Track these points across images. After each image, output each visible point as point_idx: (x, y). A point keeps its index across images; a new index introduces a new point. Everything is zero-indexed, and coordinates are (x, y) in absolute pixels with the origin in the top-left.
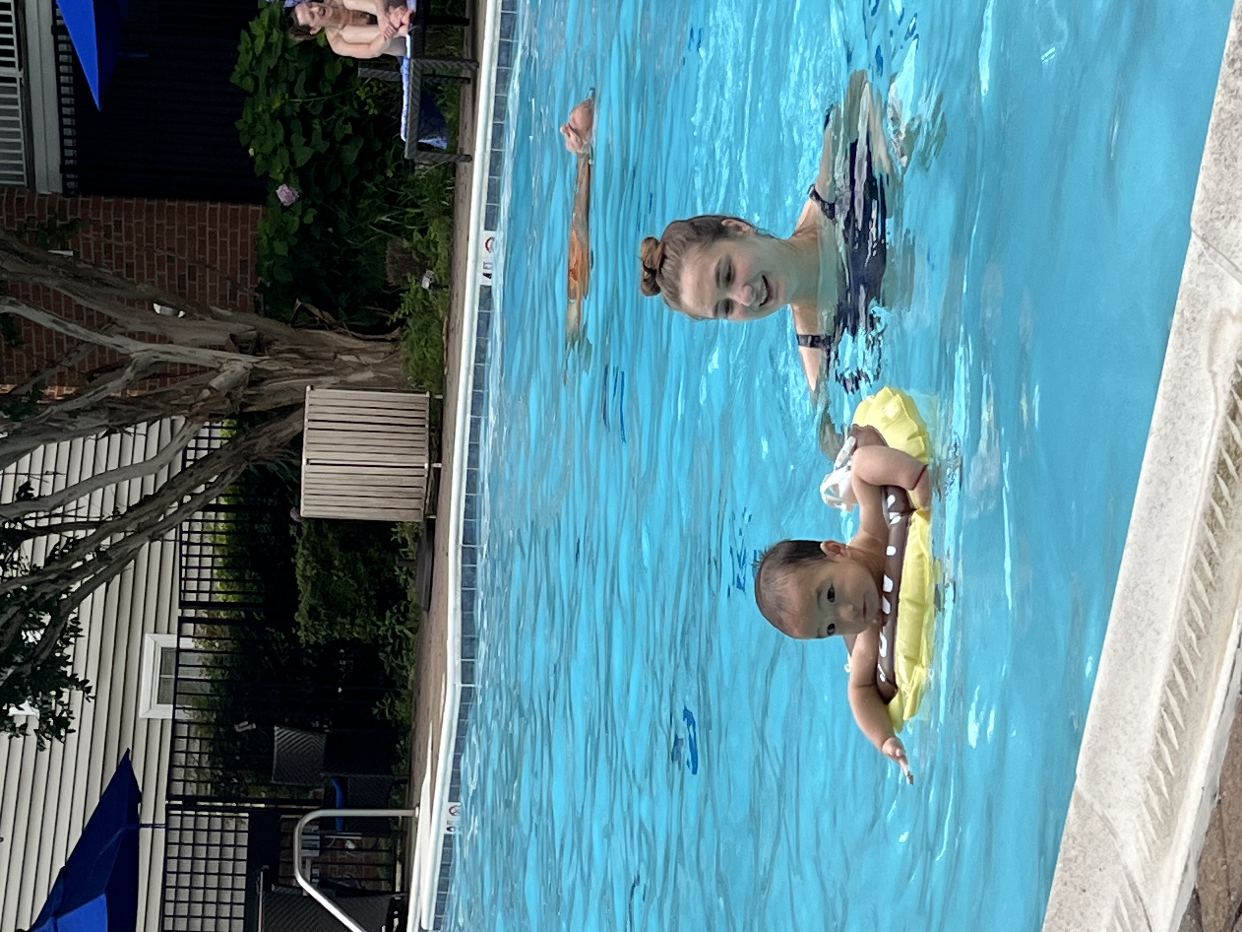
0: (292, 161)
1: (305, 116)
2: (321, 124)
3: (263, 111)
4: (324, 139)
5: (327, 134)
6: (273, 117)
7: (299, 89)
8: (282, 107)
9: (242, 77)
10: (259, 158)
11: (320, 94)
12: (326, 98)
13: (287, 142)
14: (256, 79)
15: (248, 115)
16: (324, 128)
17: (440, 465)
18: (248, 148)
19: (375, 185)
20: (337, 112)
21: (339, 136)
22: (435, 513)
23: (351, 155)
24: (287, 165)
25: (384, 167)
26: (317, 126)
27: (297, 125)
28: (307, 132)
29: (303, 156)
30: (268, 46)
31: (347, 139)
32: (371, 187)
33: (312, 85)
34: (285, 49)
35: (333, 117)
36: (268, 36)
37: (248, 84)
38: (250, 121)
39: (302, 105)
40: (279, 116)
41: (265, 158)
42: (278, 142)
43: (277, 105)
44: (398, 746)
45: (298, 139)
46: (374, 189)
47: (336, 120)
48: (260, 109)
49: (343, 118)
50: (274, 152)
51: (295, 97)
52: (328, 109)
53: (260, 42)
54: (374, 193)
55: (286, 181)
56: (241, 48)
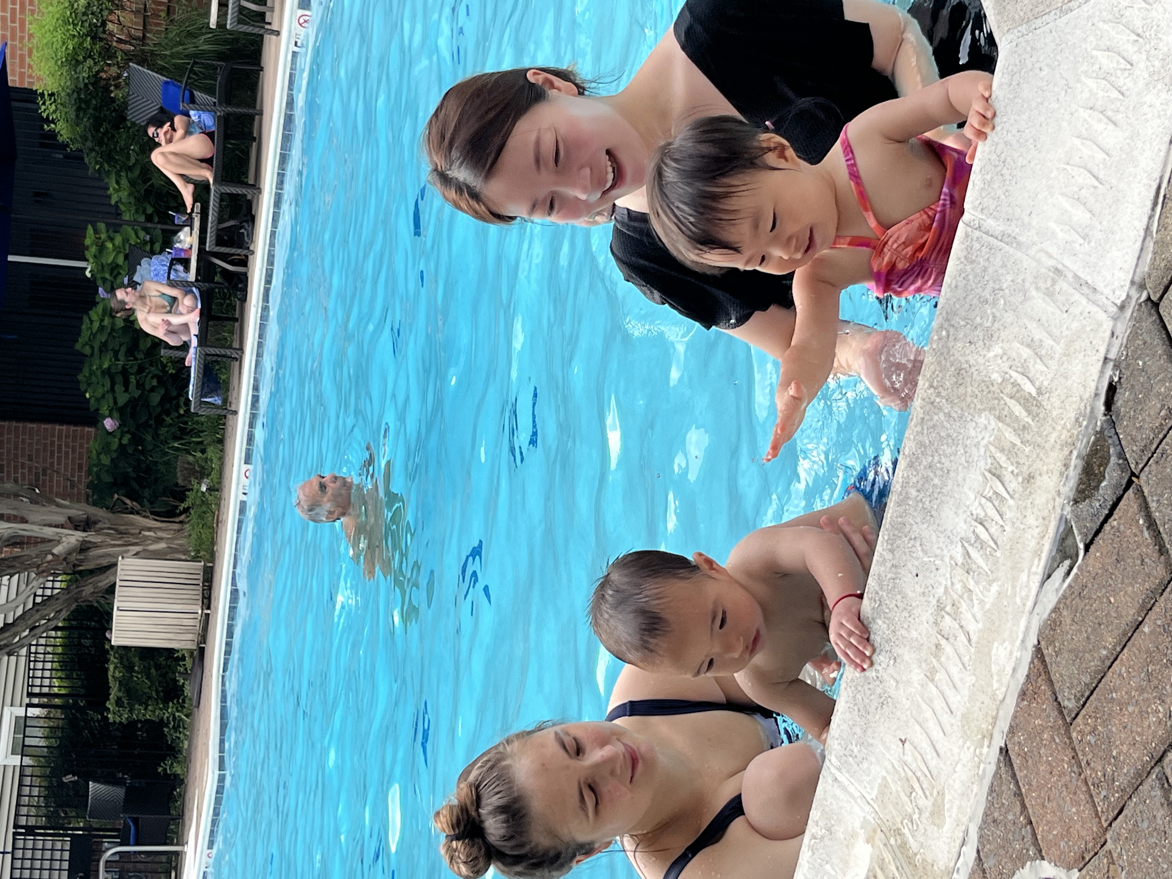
0: (115, 402)
1: (125, 373)
2: (136, 378)
3: (97, 369)
4: (137, 388)
5: (140, 385)
6: (103, 372)
7: (121, 356)
8: (109, 368)
9: (84, 345)
10: (92, 401)
11: (136, 359)
12: (140, 362)
13: (112, 389)
14: (92, 347)
15: (86, 372)
16: (138, 382)
17: (208, 612)
18: (86, 391)
19: (172, 419)
20: (147, 371)
21: (148, 387)
22: (205, 643)
23: (155, 398)
24: (111, 404)
25: (178, 407)
26: (133, 379)
27: (119, 379)
28: (126, 384)
29: (123, 399)
30: (102, 328)
31: (153, 389)
32: (168, 420)
33: (131, 352)
34: (113, 329)
35: (144, 374)
36: (102, 321)
37: (87, 350)
38: (87, 375)
39: (123, 367)
40: (107, 372)
41: (97, 400)
42: (106, 389)
43: (106, 366)
44: (175, 793)
45: (119, 388)
46: (171, 422)
47: (146, 376)
48: (95, 367)
49: (150, 375)
50: (103, 396)
51: (119, 360)
52: (141, 369)
53: (96, 325)
54: (171, 425)
55: (111, 416)
56: (84, 327)
